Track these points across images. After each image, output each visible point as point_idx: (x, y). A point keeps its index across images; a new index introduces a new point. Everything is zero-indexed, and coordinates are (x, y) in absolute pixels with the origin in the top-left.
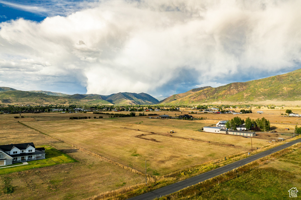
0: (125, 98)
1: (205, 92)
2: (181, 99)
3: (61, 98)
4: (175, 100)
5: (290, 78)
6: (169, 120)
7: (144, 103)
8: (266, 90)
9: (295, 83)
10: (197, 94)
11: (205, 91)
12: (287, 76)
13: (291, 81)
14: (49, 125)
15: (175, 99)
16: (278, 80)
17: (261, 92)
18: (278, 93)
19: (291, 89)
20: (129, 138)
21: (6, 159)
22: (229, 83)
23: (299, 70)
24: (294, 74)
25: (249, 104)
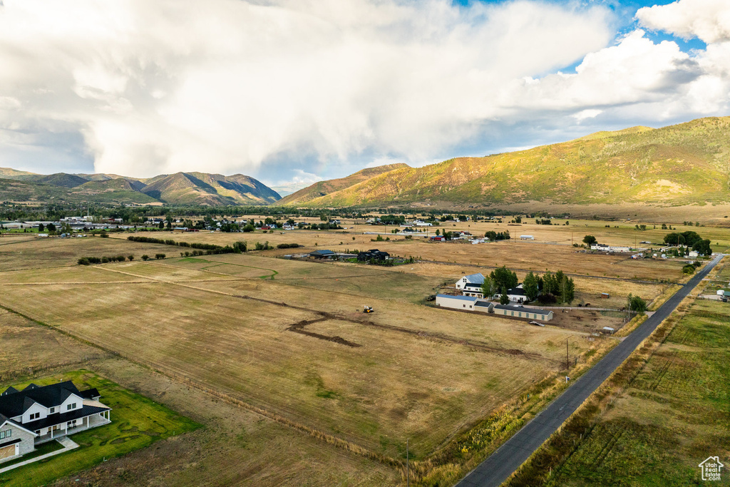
0: (195, 186)
1: (394, 178)
2: (336, 193)
3: (15, 184)
4: (323, 195)
5: (580, 153)
6: (338, 266)
7: (244, 200)
8: (528, 177)
9: (590, 165)
10: (375, 183)
11: (393, 175)
12: (573, 147)
13: (582, 158)
14: (33, 288)
15: (323, 192)
16: (555, 155)
17: (520, 181)
18: (555, 186)
19: (582, 177)
20: (276, 334)
21: (19, 440)
22: (449, 159)
23: (598, 133)
24: (588, 143)
25: (492, 208)
